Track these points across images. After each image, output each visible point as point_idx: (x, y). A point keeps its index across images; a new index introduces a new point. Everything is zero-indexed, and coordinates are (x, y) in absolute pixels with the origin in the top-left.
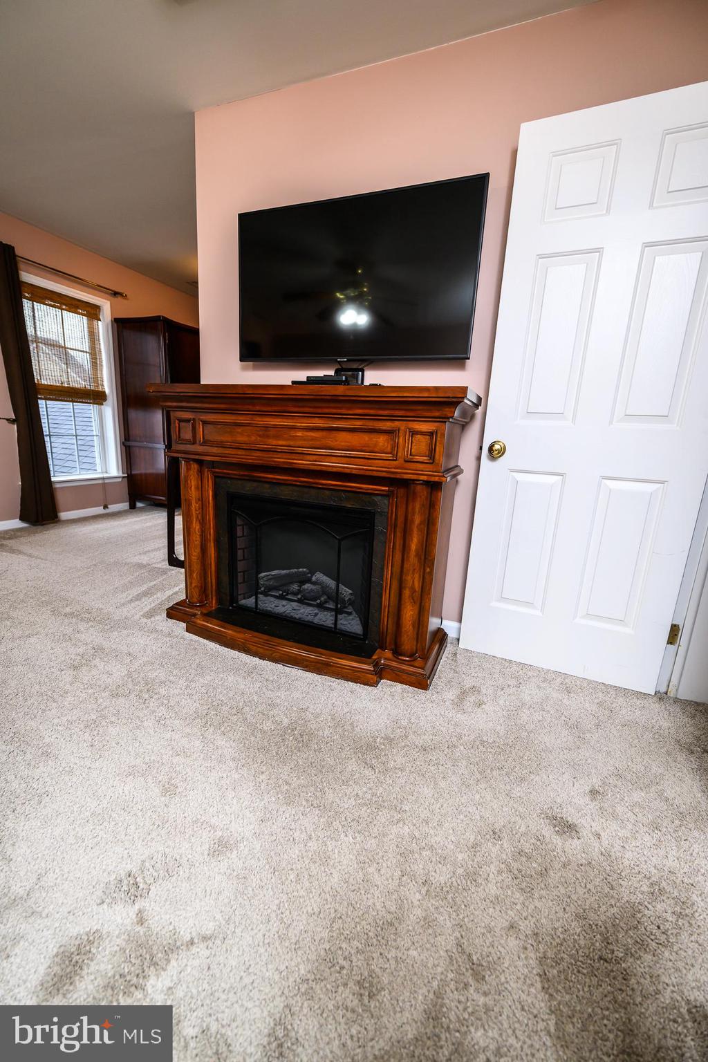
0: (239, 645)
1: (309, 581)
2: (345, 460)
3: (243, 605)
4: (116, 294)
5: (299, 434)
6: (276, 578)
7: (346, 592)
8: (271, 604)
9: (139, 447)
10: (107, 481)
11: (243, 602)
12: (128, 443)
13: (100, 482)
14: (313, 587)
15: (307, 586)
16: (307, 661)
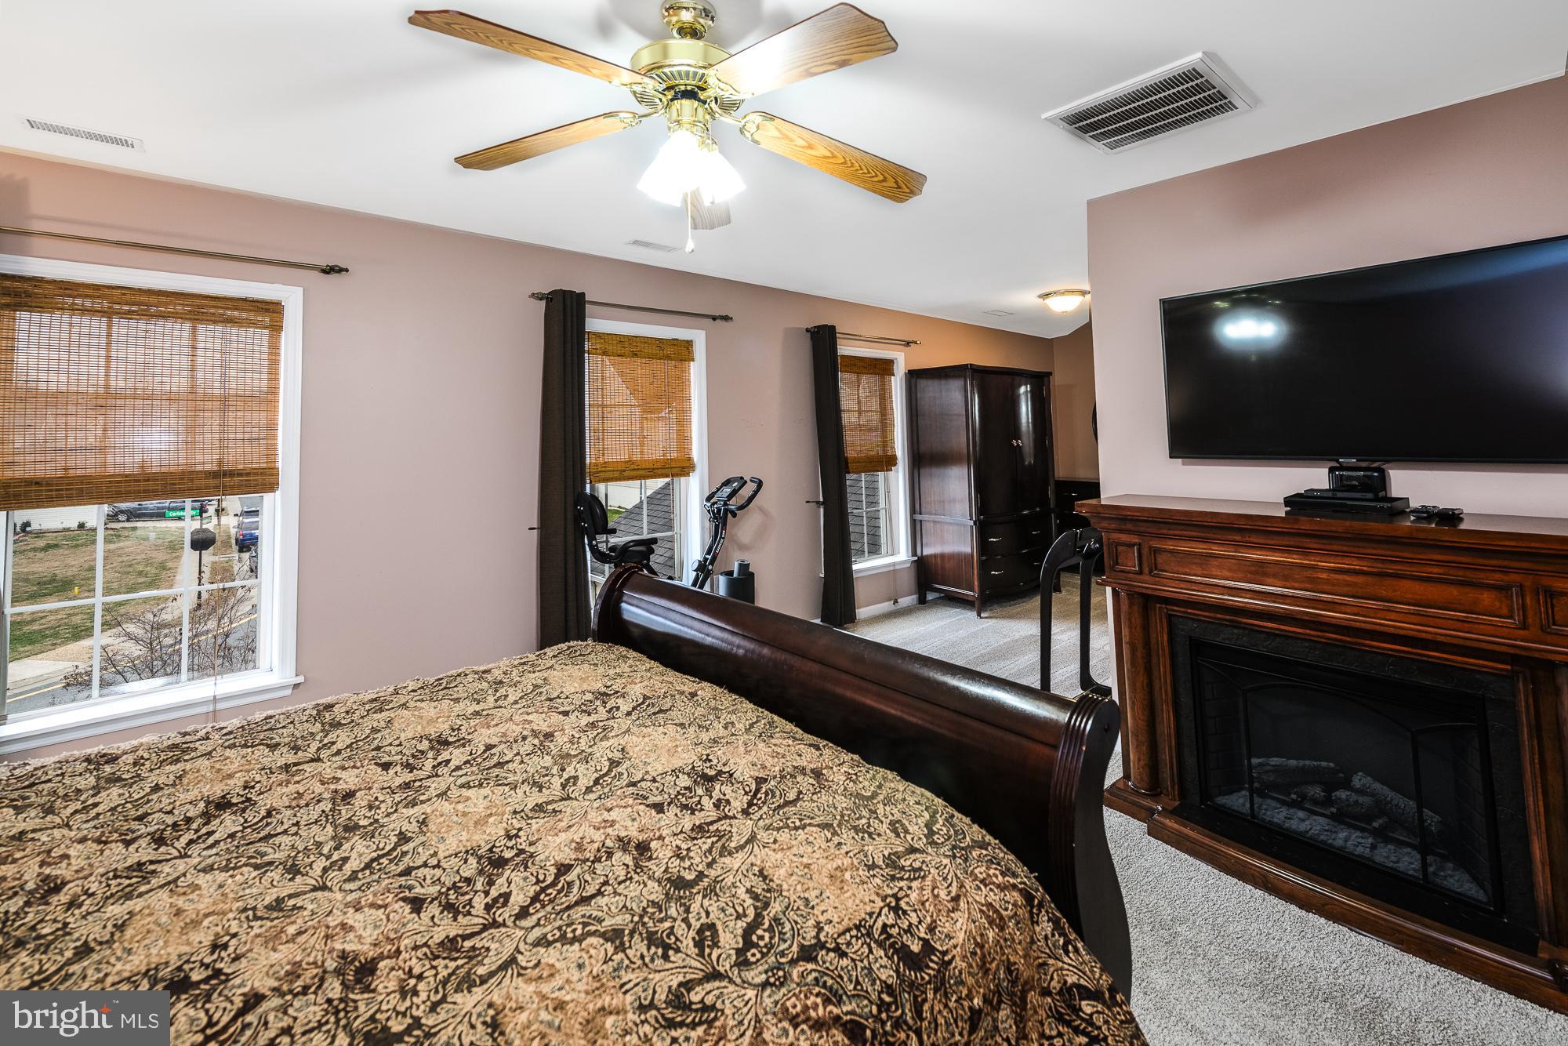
0: (1253, 875)
1: (1347, 785)
2: (1412, 618)
3: (1223, 806)
4: (908, 344)
5: (1324, 576)
6: (1277, 770)
7: (1431, 819)
8: (1276, 814)
9: (934, 522)
10: (897, 567)
11: (1222, 800)
12: (918, 517)
13: (892, 568)
14: (1354, 797)
15: (1342, 794)
16: (1400, 932)
